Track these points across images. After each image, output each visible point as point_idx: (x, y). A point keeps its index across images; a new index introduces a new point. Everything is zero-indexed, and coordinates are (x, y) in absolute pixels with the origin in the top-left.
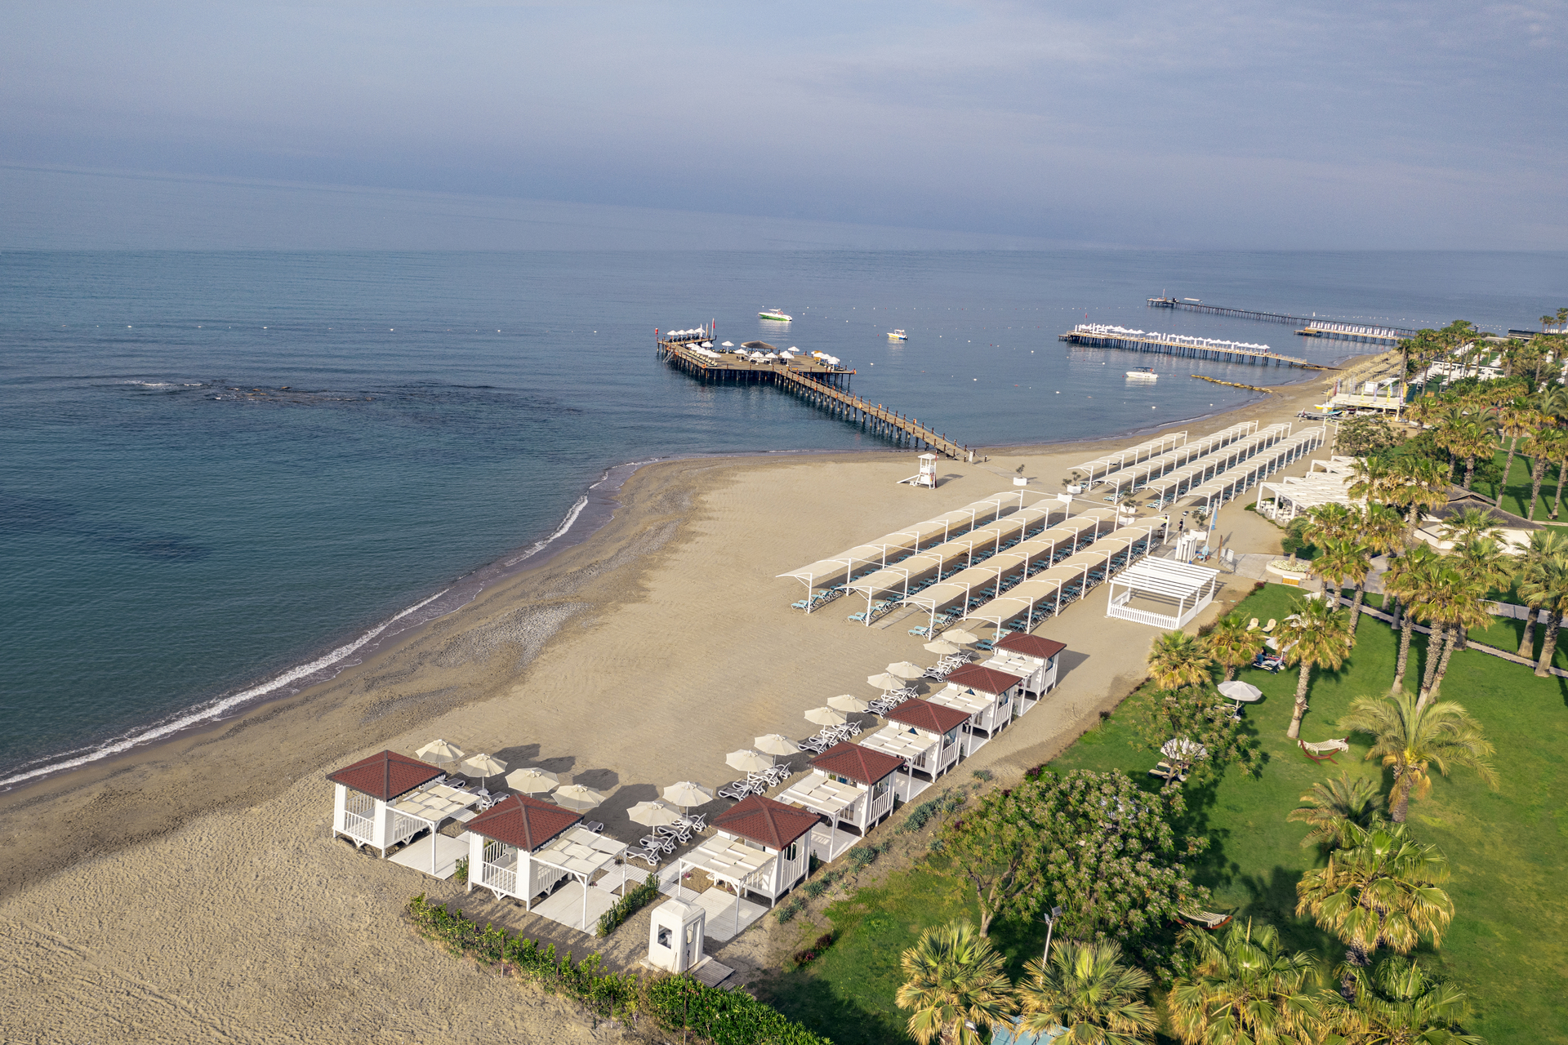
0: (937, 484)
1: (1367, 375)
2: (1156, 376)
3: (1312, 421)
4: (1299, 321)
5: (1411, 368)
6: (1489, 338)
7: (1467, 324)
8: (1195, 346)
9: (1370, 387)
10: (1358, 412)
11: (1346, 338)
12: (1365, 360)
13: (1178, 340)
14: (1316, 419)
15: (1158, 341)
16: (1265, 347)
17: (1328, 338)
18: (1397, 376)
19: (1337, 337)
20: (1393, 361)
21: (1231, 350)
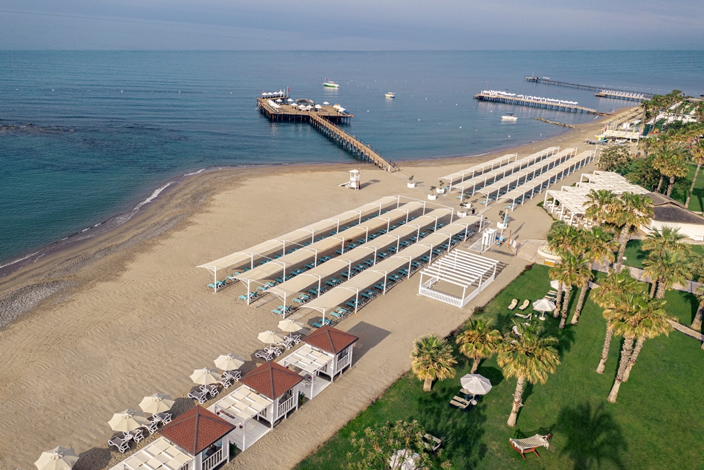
0: (360, 188)
1: (625, 119)
2: (516, 118)
3: (592, 145)
4: (597, 89)
5: (648, 116)
6: (690, 99)
7: (680, 92)
8: (541, 102)
9: (626, 126)
10: (617, 140)
11: (619, 98)
12: (627, 110)
13: (532, 99)
14: (594, 144)
15: (523, 99)
16: (576, 103)
17: (610, 98)
18: (641, 119)
19: (615, 97)
20: (640, 111)
21: (559, 104)
